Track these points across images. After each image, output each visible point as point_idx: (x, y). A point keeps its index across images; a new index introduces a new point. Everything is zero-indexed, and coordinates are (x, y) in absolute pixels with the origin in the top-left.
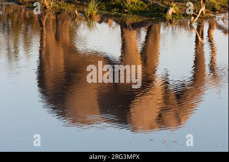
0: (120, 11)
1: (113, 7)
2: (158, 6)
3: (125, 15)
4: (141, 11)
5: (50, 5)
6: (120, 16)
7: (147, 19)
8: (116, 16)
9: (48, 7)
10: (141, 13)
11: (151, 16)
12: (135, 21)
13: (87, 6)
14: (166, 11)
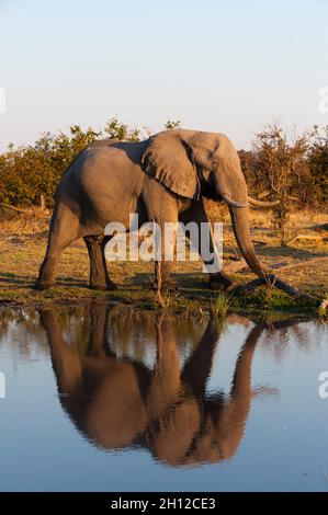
0: (258, 307)
1: (249, 302)
2: (307, 298)
3: (265, 312)
4: (285, 306)
5: (166, 303)
6: (258, 314)
7: (294, 315)
8: (253, 314)
9: (164, 305)
10: (286, 308)
11: (299, 312)
12: (278, 319)
13: (215, 302)
14: (318, 304)
